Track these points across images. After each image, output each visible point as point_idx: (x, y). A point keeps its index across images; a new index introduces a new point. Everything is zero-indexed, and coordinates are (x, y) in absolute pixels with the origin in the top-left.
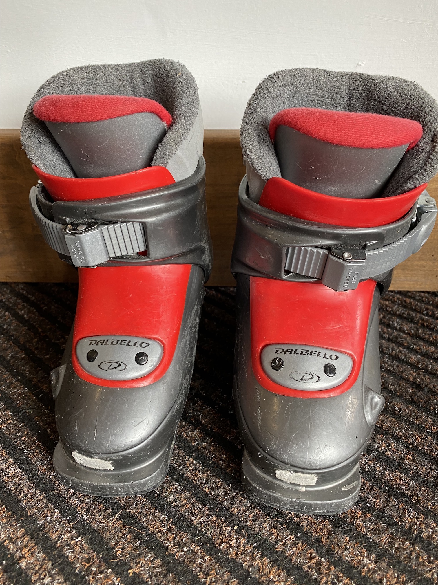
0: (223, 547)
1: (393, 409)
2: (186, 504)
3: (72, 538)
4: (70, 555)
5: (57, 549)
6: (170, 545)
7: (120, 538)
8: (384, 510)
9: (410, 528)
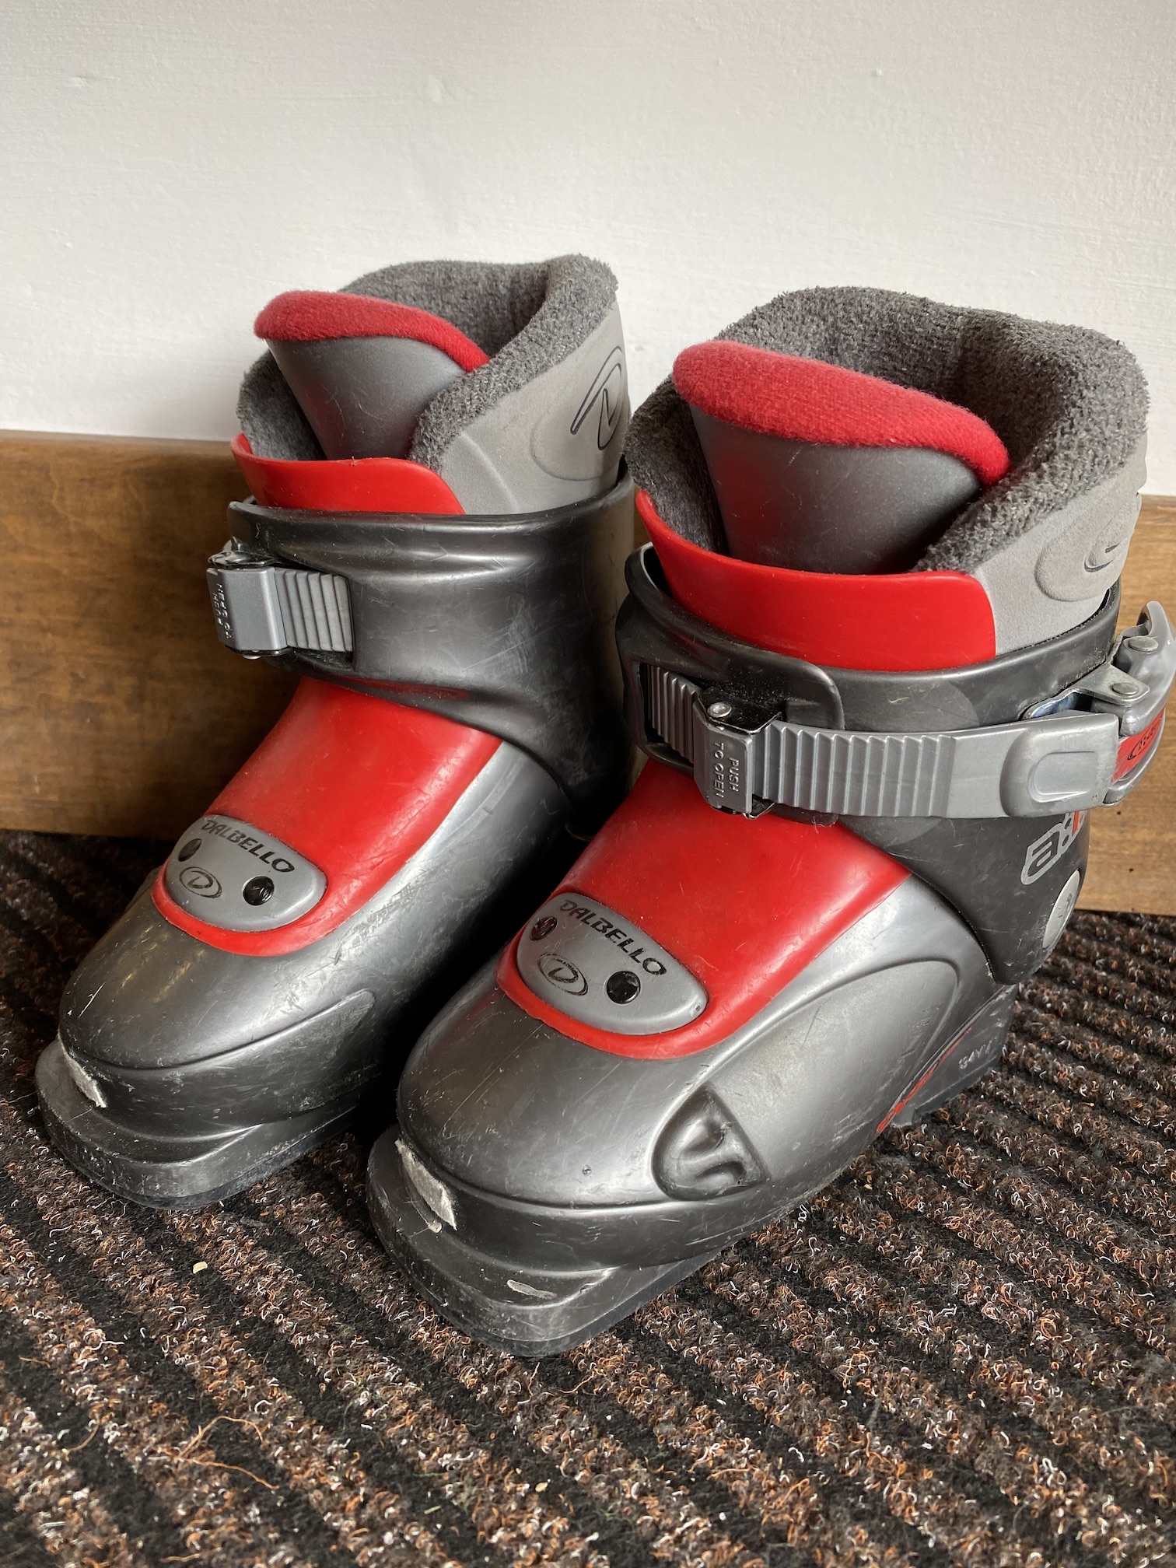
0: (500, 1540)
1: (1008, 1195)
2: (404, 1414)
3: (64, 1489)
4: (50, 1535)
5: (14, 1517)
6: (346, 1525)
7: (202, 1497)
8: (972, 1462)
9: (1046, 1515)
